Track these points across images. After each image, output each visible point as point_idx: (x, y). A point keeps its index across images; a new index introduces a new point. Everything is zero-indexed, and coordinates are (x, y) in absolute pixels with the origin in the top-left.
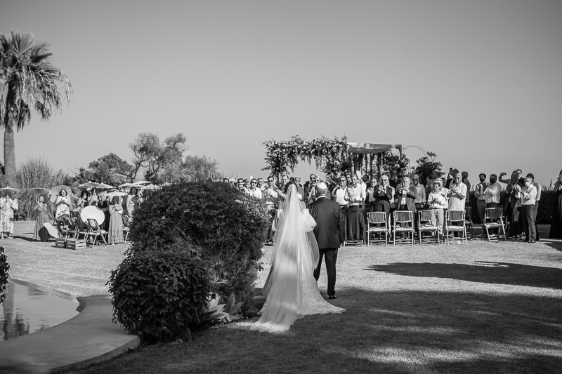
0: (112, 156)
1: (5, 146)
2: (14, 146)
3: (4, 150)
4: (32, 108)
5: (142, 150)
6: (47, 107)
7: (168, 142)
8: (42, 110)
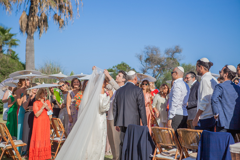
0: (123, 64)
1: (26, 51)
2: (34, 51)
3: (26, 54)
4: (50, 19)
5: (147, 60)
6: (63, 18)
7: (167, 52)
8: (58, 20)
